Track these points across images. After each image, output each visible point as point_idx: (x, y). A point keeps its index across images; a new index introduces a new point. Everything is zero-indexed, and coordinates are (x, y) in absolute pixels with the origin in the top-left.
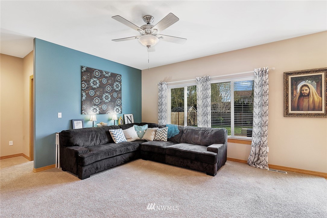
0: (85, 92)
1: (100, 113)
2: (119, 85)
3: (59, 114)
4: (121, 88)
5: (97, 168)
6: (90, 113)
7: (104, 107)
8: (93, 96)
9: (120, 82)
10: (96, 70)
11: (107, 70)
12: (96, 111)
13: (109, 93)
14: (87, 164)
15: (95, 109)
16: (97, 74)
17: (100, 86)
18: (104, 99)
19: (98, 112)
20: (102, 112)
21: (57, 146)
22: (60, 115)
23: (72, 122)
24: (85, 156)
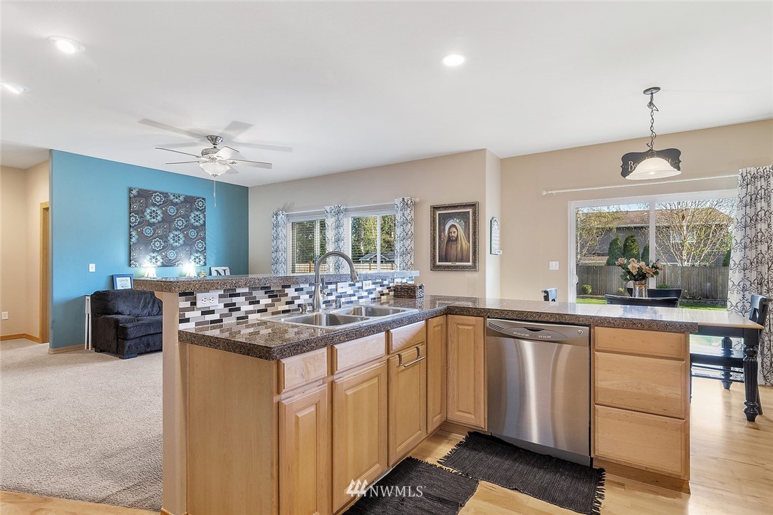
0: (136, 230)
1: (163, 265)
2: (201, 216)
3: (91, 265)
4: (204, 222)
5: (148, 345)
6: (144, 265)
7: (171, 255)
8: (151, 236)
9: (203, 211)
10: (156, 192)
11: (177, 192)
12: (157, 262)
13: (180, 230)
14: (132, 336)
15: (154, 257)
16: (158, 199)
17: (163, 220)
18: (172, 241)
19: (159, 263)
20: (168, 264)
21: (87, 315)
22: (92, 268)
23: (112, 280)
24: (129, 325)
